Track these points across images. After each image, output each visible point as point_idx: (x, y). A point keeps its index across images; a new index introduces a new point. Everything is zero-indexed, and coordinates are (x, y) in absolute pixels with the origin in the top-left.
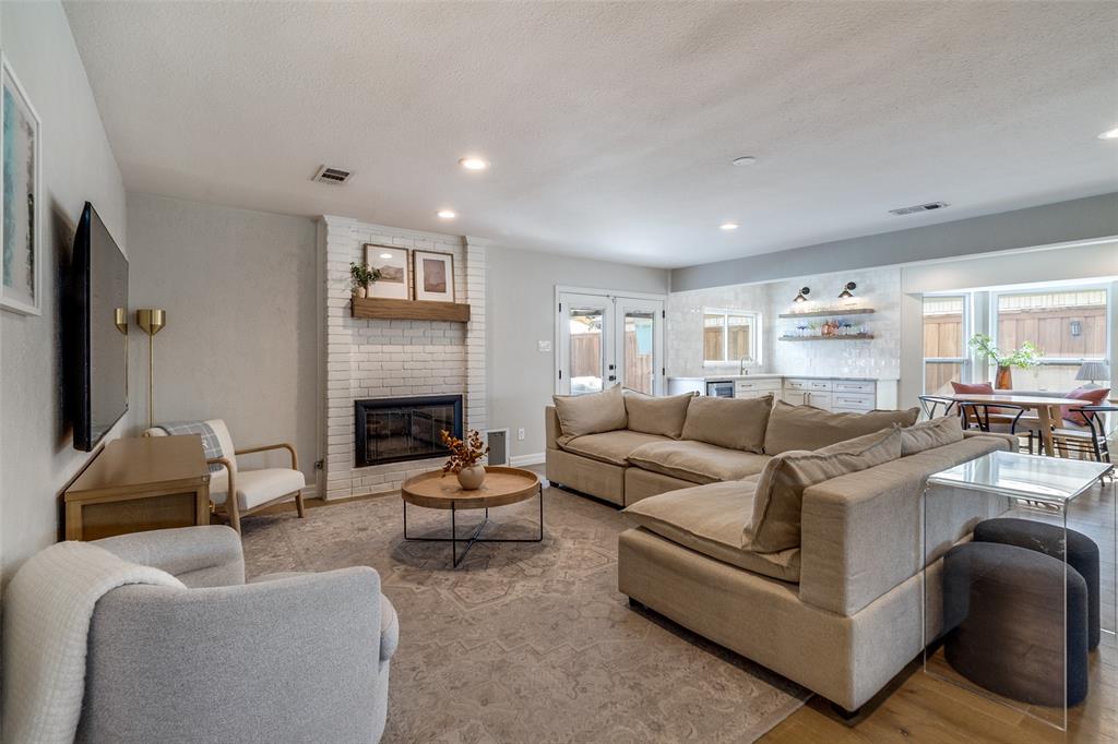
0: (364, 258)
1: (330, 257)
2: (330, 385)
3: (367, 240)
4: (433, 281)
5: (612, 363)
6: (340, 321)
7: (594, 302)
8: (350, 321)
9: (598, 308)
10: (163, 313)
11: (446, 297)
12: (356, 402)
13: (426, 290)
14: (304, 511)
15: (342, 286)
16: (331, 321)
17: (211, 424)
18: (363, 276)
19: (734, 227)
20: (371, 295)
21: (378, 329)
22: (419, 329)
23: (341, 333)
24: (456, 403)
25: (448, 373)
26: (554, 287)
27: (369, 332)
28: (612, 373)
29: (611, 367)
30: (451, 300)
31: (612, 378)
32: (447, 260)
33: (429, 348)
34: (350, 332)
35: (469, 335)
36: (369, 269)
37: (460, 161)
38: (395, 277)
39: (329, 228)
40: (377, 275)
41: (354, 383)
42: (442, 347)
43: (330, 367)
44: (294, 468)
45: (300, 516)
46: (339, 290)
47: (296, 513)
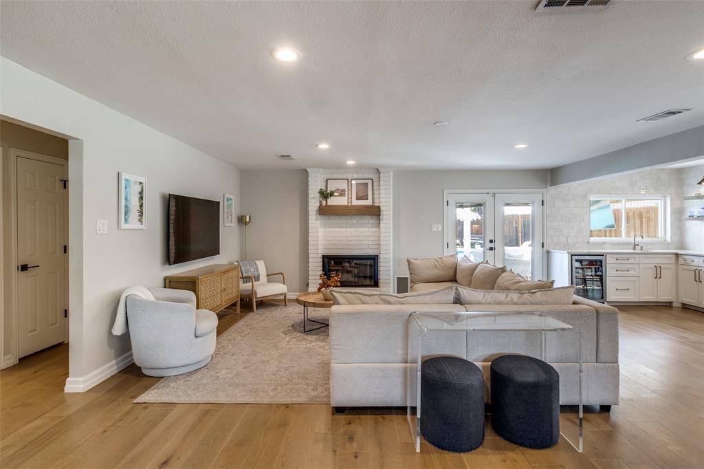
0: (327, 186)
1: (310, 187)
2: (310, 247)
3: (329, 177)
4: (361, 194)
5: (493, 239)
6: (314, 217)
7: (478, 199)
8: (319, 217)
9: (480, 202)
10: (250, 217)
11: (369, 202)
12: (323, 256)
13: (357, 199)
14: (287, 303)
15: (315, 200)
16: (310, 217)
17: (257, 262)
18: (325, 195)
19: (525, 146)
20: (329, 204)
21: (334, 220)
22: (355, 220)
23: (315, 222)
24: (374, 259)
25: (371, 243)
26: (443, 190)
27: (330, 221)
28: (492, 245)
29: (491, 241)
30: (371, 204)
31: (491, 249)
32: (369, 182)
33: (360, 229)
34: (319, 222)
35: (381, 222)
36: (329, 191)
37: (317, 146)
38: (342, 194)
39: (310, 174)
40: (332, 194)
41: (320, 247)
42: (367, 229)
43: (310, 238)
44: (284, 284)
45: (286, 305)
46: (314, 203)
47: (284, 304)
